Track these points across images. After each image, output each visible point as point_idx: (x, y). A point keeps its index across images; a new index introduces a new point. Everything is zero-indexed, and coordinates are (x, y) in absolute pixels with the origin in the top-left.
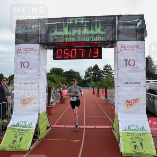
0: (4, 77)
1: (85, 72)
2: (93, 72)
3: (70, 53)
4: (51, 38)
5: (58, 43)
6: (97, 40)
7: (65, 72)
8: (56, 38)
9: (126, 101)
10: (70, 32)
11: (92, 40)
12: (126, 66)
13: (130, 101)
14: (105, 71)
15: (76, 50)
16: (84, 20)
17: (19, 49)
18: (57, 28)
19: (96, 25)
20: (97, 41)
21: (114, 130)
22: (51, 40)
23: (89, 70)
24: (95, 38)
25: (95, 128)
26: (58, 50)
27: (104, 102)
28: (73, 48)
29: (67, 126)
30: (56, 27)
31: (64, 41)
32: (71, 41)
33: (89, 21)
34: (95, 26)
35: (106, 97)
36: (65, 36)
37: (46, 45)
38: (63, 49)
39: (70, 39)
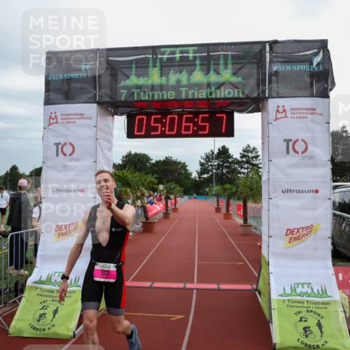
0: (21, 172)
1: (200, 162)
2: (216, 163)
3: (164, 125)
4: (122, 91)
5: (137, 101)
6: (223, 96)
7: (154, 161)
8: (133, 90)
9: (287, 230)
10: (163, 78)
11: (213, 96)
12: (288, 153)
13: (296, 231)
14: (244, 159)
15: (176, 117)
16: (195, 52)
17: (53, 116)
18: (137, 67)
19: (222, 62)
20: (224, 99)
21: (260, 293)
22: (123, 95)
23: (209, 158)
24: (218, 91)
25: (219, 290)
26: (138, 117)
27: (241, 230)
28: (171, 114)
29: (157, 285)
30: (134, 66)
31: (151, 98)
32: (165, 98)
33: (206, 54)
34: (219, 64)
35: (245, 220)
36: (153, 88)
37: (111, 106)
38: (149, 115)
39: (163, 94)
